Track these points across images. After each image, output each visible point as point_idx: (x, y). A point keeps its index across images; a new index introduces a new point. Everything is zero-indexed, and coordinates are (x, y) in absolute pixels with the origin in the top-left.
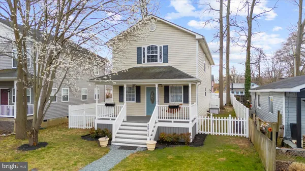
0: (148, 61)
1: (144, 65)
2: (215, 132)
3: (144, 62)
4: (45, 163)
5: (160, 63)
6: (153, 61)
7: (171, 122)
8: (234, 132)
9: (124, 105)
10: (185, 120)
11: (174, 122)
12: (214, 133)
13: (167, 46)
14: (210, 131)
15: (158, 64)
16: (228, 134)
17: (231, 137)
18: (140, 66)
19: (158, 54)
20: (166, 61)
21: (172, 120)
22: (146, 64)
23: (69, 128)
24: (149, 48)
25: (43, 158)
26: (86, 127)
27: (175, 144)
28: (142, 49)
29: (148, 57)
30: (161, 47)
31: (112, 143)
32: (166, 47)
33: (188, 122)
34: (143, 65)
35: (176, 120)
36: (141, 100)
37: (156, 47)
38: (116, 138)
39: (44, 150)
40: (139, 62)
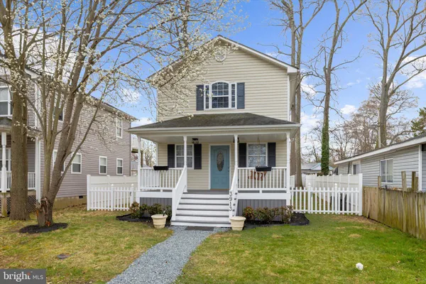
0: (214, 106)
1: (208, 111)
2: (314, 209)
3: (207, 107)
4: (77, 247)
5: (231, 110)
6: (220, 106)
7: (258, 192)
8: (341, 209)
9: (184, 169)
10: (281, 189)
11: (263, 192)
12: (312, 211)
13: (243, 84)
14: (307, 209)
15: (229, 110)
16: (333, 211)
17: (338, 215)
18: (200, 113)
19: (230, 96)
20: (241, 105)
21: (261, 189)
22: (210, 111)
23: (88, 209)
24: (214, 87)
25: (71, 242)
26: (115, 208)
27: (268, 223)
28: (205, 88)
29: (214, 99)
30: (233, 86)
31: (172, 224)
32: (241, 86)
33: (285, 192)
34: (206, 112)
35: (267, 189)
36: (202, 165)
37: (226, 85)
38: (177, 215)
39: (66, 232)
40: (199, 107)
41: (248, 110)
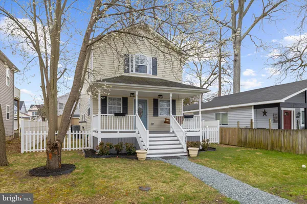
3: (132, 71)
5: (149, 74)
15: (147, 75)
19: (147, 65)
22: (134, 74)
24: (137, 57)
28: (130, 57)
29: (137, 66)
37: (145, 57)
40: (126, 71)
41: (159, 76)
